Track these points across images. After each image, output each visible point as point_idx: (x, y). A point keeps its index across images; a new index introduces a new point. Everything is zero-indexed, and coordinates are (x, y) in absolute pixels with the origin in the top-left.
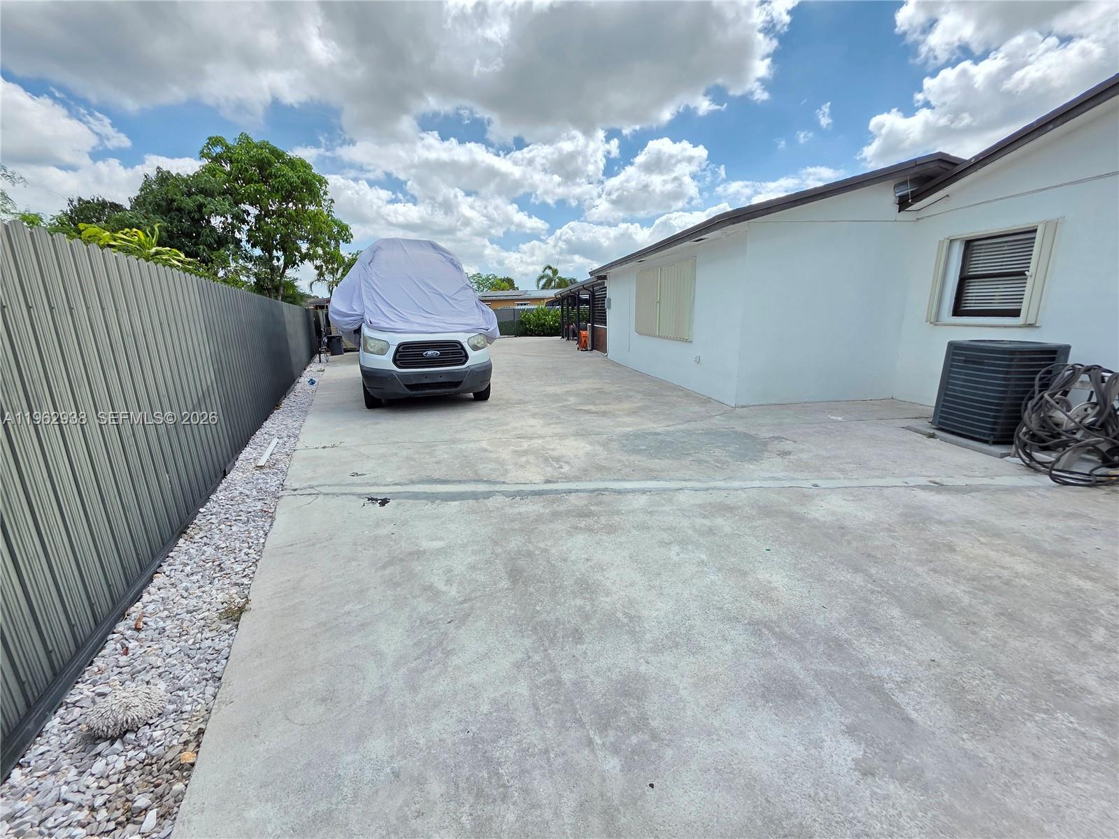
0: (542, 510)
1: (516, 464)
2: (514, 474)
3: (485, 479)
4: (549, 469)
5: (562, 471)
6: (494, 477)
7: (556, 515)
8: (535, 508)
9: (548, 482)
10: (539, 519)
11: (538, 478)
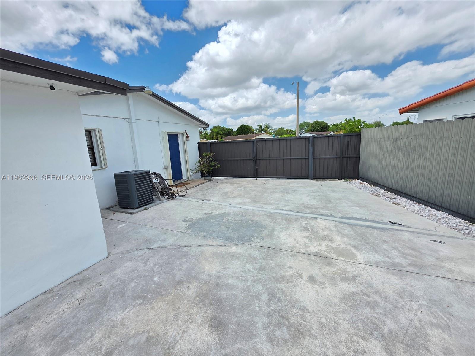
0: (321, 210)
1: (331, 230)
2: (331, 224)
3: (346, 224)
4: (313, 224)
5: (306, 222)
6: (342, 225)
7: (316, 208)
8: (323, 211)
9: (316, 218)
10: (322, 209)
11: (320, 221)
